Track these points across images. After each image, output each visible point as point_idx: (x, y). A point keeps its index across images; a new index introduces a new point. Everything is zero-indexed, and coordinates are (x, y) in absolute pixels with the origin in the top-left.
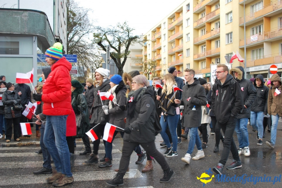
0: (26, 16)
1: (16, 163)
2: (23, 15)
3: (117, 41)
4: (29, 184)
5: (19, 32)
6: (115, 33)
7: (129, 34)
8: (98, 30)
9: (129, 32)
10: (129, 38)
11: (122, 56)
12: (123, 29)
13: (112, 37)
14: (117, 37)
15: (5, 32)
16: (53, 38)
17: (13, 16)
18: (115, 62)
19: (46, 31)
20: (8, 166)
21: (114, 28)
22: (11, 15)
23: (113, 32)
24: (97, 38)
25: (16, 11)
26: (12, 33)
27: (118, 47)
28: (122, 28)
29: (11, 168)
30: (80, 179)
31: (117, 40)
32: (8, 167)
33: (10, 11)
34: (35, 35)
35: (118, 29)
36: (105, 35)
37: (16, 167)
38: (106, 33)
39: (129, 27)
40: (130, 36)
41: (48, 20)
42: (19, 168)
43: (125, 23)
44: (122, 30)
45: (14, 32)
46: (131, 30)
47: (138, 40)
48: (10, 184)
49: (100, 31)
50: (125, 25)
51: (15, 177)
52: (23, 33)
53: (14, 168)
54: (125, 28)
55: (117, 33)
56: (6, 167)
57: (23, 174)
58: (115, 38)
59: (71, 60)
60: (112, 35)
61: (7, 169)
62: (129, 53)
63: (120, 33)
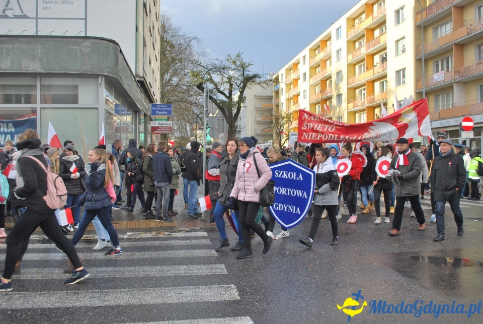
0: (87, 46)
1: (51, 271)
2: (83, 45)
3: (227, 82)
4: (56, 308)
5: (77, 71)
6: (222, 71)
7: (243, 72)
8: (197, 66)
9: (244, 69)
10: (244, 78)
11: (234, 104)
12: (236, 65)
13: (218, 76)
14: (227, 76)
15: (57, 71)
16: (132, 80)
17: (69, 47)
18: (223, 114)
19: (117, 68)
20: (37, 275)
21: (221, 62)
22: (66, 45)
23: (221, 69)
24: (196, 79)
25: (73, 40)
26: (67, 72)
27: (228, 91)
28: (234, 62)
29: (39, 280)
30: (137, 301)
31: (227, 80)
32: (36, 277)
33: (65, 39)
34: (101, 75)
35: (227, 64)
36: (208, 73)
37: (48, 277)
38: (209, 71)
39: (244, 60)
40: (245, 75)
41: (121, 52)
42: (51, 280)
43: (238, 56)
44: (233, 66)
45: (71, 71)
46: (247, 65)
47: (258, 80)
48: (27, 306)
49: (200, 68)
50: (238, 58)
51: (40, 295)
52: (83, 72)
53: (43, 280)
54: (238, 63)
55: (226, 71)
56: (33, 277)
57: (53, 290)
58: (224, 78)
59: (164, 113)
60: (218, 73)
61: (34, 280)
62: (244, 101)
63: (230, 71)
